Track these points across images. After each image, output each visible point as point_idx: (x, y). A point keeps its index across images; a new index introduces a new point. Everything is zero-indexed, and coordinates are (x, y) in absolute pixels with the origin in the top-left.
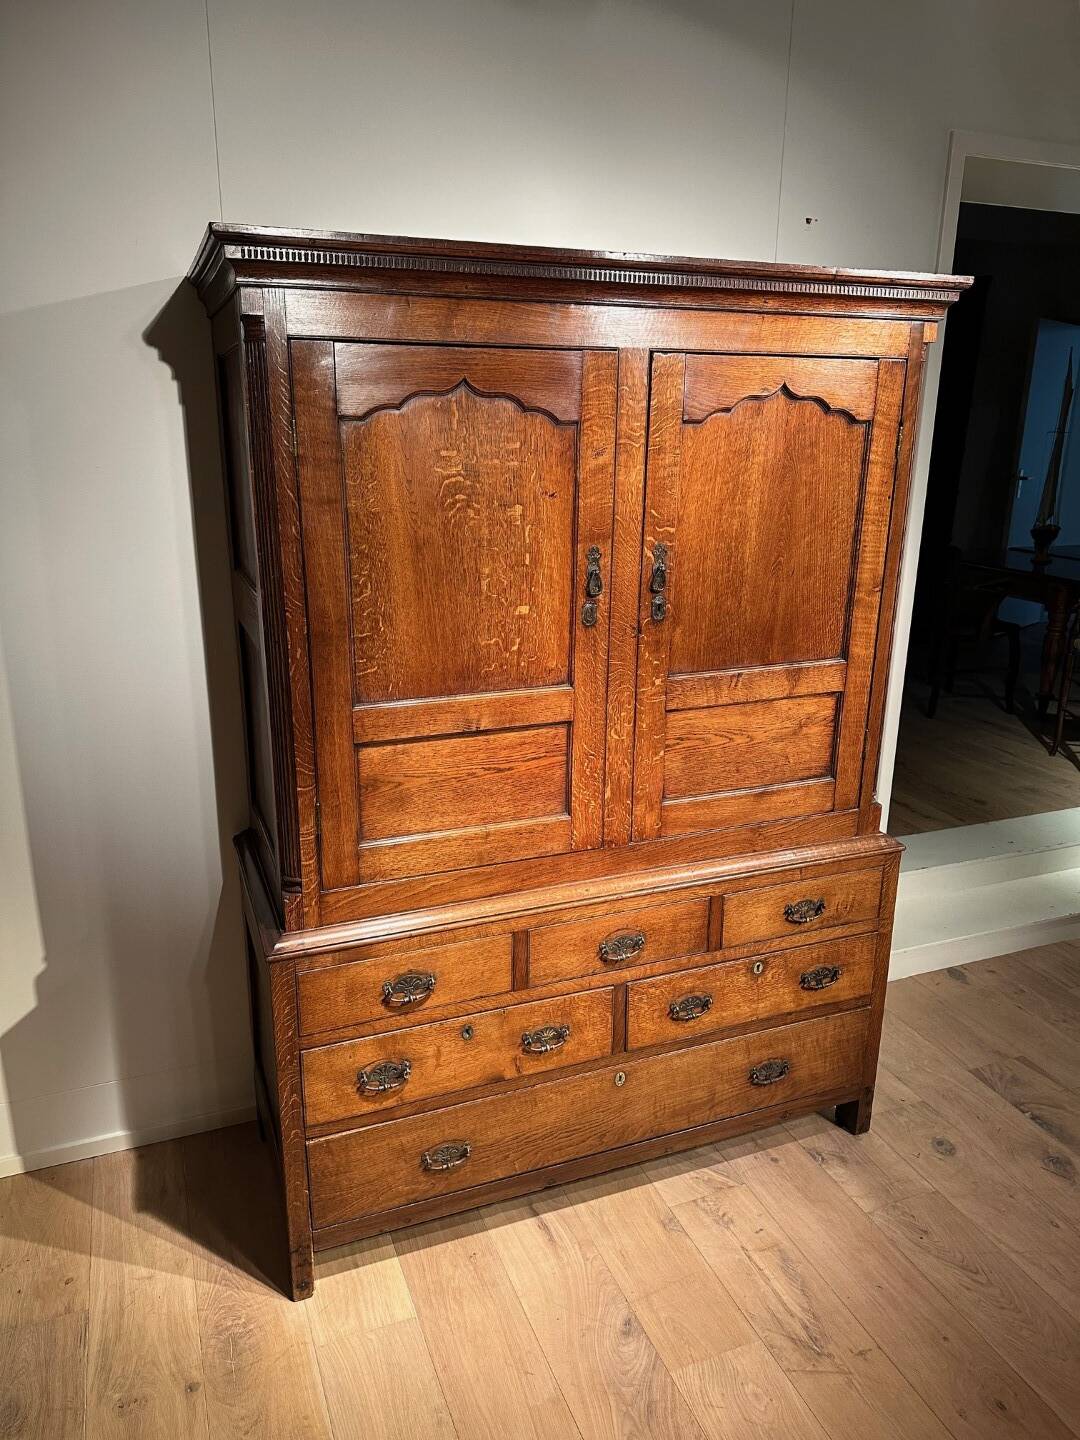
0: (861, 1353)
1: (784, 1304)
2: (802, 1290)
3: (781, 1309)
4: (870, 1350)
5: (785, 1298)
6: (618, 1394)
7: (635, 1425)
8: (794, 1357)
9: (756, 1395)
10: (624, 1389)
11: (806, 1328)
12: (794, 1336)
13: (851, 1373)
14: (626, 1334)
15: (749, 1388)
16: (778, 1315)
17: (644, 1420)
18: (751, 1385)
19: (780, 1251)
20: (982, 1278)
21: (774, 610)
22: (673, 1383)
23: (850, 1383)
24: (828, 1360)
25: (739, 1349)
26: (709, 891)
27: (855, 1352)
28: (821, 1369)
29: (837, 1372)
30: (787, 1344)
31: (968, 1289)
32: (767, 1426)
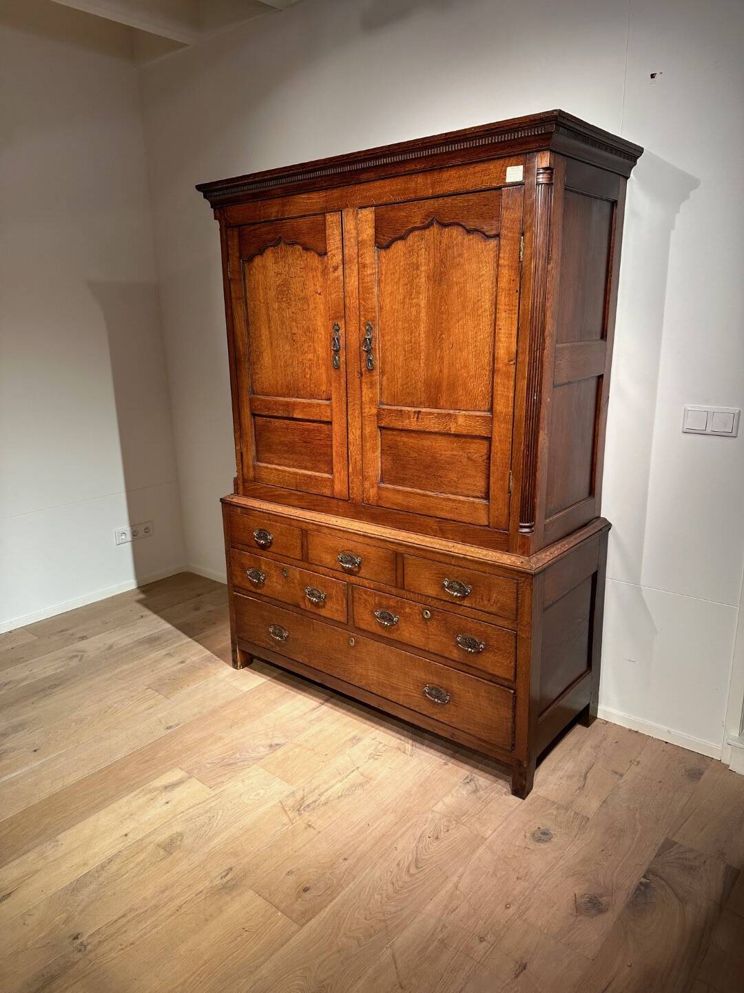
0: (310, 826)
2: (342, 796)
4: (315, 829)
8: (291, 802)
9: (258, 794)
10: (238, 754)
11: (315, 802)
12: (305, 799)
13: (293, 824)
14: (271, 746)
15: (262, 792)
16: (316, 791)
18: (264, 792)
19: (367, 781)
20: (413, 870)
21: (441, 371)
23: (284, 825)
24: (297, 814)
26: (394, 547)
27: (309, 823)
28: (289, 813)
29: (290, 819)
30: (298, 797)
31: (398, 865)
32: (241, 801)
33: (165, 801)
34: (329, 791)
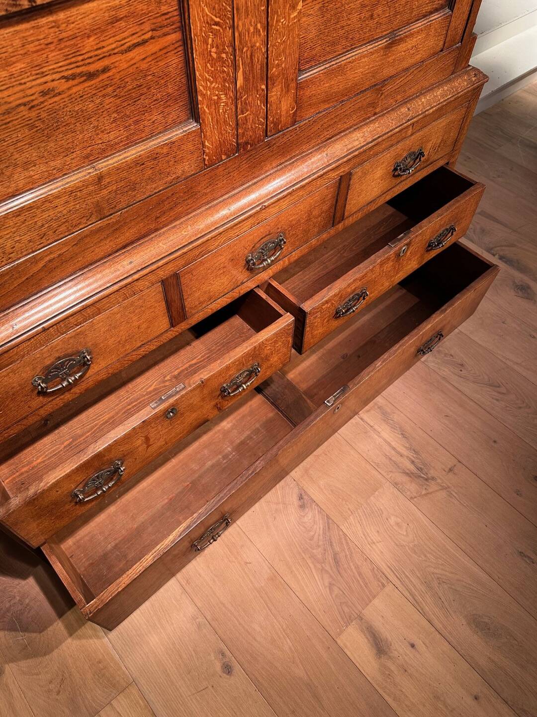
0: (450, 470)
1: (394, 449)
2: (402, 434)
3: (393, 452)
4: (455, 465)
5: (393, 444)
6: (313, 557)
7: (331, 576)
8: (412, 487)
9: (398, 524)
10: (314, 551)
11: (413, 462)
12: (407, 471)
13: (449, 487)
14: (302, 507)
15: (393, 520)
16: (393, 458)
17: (335, 570)
18: (392, 518)
19: (379, 408)
20: (503, 390)
22: (345, 534)
23: (450, 495)
24: (433, 482)
25: (377, 493)
27: (447, 470)
28: (430, 490)
29: (441, 489)
30: (405, 479)
31: (497, 400)
32: (411, 545)
33: (409, 650)
34: (395, 446)
